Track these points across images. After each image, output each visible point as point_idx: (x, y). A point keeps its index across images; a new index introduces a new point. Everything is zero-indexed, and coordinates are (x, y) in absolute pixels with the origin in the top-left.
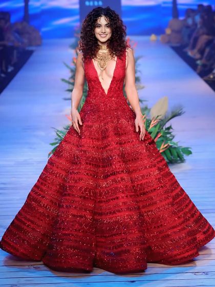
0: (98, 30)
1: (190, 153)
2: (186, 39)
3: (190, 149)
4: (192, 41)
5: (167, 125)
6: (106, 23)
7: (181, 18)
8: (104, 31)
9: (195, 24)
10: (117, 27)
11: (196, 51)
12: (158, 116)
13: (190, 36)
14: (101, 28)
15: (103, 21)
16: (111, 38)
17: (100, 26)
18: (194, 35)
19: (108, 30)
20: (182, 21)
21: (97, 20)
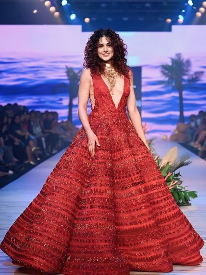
0: (100, 50)
1: (196, 196)
2: (189, 138)
3: (196, 193)
4: (194, 137)
5: (176, 172)
6: (107, 42)
7: (186, 123)
8: (106, 50)
9: (196, 126)
10: (118, 46)
11: (197, 143)
12: (168, 163)
13: (192, 135)
14: (103, 48)
15: (104, 40)
16: (113, 56)
17: (102, 46)
18: (196, 133)
19: (110, 49)
20: (187, 124)
21: (98, 40)
